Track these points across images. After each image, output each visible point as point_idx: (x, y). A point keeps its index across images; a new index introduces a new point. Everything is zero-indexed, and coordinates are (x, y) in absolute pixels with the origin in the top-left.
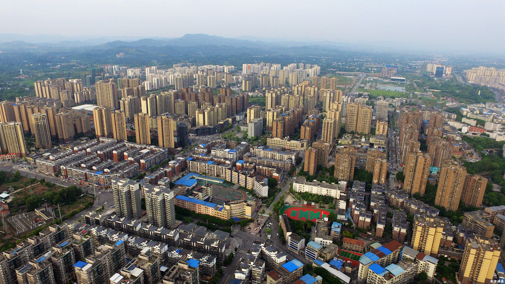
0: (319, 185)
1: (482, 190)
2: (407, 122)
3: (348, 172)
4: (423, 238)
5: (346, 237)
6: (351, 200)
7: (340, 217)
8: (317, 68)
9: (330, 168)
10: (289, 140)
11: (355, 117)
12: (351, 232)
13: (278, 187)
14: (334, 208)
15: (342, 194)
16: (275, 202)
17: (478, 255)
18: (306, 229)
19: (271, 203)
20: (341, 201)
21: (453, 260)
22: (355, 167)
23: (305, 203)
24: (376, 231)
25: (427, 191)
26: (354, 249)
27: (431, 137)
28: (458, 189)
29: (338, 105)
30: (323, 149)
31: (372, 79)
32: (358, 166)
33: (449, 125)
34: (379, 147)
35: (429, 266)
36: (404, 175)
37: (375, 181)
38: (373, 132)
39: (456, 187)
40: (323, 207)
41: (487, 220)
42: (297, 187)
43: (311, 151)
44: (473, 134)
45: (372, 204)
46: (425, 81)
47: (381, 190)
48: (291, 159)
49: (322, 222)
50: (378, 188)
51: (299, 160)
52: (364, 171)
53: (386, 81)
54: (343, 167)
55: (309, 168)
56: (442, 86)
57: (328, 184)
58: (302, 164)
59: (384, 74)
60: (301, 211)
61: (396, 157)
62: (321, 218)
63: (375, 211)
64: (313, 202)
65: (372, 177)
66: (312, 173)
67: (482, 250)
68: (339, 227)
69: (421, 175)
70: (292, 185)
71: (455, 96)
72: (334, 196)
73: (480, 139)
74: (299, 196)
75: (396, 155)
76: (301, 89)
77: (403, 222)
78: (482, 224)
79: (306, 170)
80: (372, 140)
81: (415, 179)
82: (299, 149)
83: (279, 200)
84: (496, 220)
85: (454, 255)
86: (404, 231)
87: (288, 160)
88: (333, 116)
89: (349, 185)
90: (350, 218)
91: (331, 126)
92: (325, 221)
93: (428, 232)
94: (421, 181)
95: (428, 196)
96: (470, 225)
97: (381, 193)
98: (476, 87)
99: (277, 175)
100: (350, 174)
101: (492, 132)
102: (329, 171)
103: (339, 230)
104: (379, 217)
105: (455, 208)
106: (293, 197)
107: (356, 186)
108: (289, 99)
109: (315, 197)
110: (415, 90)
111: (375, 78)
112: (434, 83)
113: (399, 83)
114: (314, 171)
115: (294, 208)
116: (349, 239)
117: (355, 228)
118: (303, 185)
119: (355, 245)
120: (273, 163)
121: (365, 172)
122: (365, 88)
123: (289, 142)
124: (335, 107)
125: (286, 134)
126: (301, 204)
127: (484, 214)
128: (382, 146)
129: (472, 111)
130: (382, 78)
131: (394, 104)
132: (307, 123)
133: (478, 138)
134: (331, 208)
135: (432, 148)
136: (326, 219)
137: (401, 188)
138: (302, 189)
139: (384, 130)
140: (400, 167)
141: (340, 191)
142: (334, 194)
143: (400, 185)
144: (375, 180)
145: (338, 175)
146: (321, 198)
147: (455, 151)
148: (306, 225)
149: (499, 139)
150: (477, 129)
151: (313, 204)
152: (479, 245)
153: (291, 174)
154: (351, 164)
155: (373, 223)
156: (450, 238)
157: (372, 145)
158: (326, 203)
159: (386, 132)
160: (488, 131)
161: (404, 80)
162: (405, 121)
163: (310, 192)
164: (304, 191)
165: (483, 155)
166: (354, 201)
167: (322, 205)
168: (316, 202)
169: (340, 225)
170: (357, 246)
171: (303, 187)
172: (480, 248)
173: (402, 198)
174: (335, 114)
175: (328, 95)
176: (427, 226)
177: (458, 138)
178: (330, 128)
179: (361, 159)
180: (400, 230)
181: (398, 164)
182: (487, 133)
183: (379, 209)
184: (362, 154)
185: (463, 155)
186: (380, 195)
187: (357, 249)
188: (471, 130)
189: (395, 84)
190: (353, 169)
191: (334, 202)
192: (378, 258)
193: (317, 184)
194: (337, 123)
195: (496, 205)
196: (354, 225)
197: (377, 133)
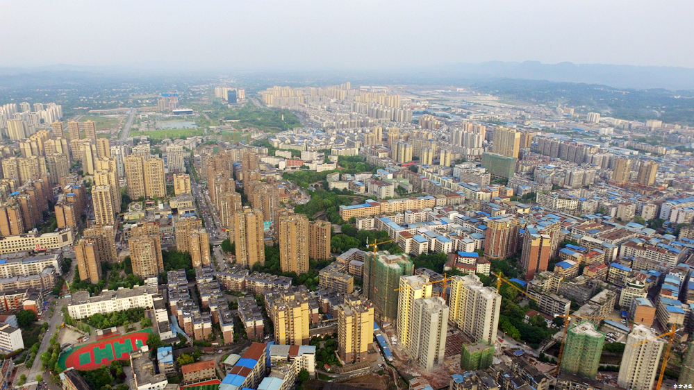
0: (113, 296)
1: (327, 237)
2: (215, 170)
3: (154, 262)
4: (289, 325)
5: (184, 364)
6: (173, 303)
7: (164, 336)
8: (55, 108)
9: (123, 263)
10: (38, 235)
11: (140, 176)
12: (188, 354)
13: (41, 322)
14: (149, 324)
15: (156, 299)
16: (43, 352)
17: (354, 321)
18: (116, 378)
19: (34, 357)
20: (158, 311)
21: (327, 338)
22: (162, 251)
23: (100, 333)
24: (222, 338)
25: (267, 258)
26: (202, 377)
27: (249, 182)
28: (304, 244)
29: (109, 163)
30: (105, 236)
31: (147, 116)
32: (166, 248)
33: (264, 163)
34: (186, 212)
35: (307, 358)
36: (232, 242)
37: (197, 263)
38: (170, 191)
39: (301, 243)
40: (132, 329)
41: (344, 272)
42: (77, 311)
43: (85, 245)
44: (292, 168)
45: (205, 299)
46: (217, 111)
47: (210, 274)
48: (52, 266)
49: (139, 355)
50: (206, 272)
51: (66, 265)
52: (176, 252)
53: (167, 116)
54: (145, 257)
55: (88, 273)
56: (240, 114)
57: (128, 290)
58: (73, 269)
59: (162, 106)
60: (96, 349)
61: (213, 220)
62: (136, 349)
63: (213, 308)
64: (113, 326)
65: (190, 258)
66: (95, 279)
67: (357, 314)
68: (169, 353)
69: (255, 238)
70: (65, 310)
71: (259, 125)
72: (143, 305)
73: (301, 174)
74: (86, 325)
75: (212, 217)
76: (37, 144)
77: (255, 311)
78: (341, 279)
79: (83, 277)
80: (173, 204)
81: (250, 246)
82: (61, 244)
83: (48, 345)
84: (352, 269)
85: (326, 330)
86: (260, 323)
87: (45, 271)
88: (106, 181)
89: (163, 280)
90: (180, 331)
91: (106, 198)
92: (144, 353)
93: (292, 315)
94: (258, 246)
95: (271, 264)
96: (328, 284)
97: (211, 279)
98: (278, 111)
99: (33, 302)
100: (158, 263)
101: (310, 162)
102: (122, 268)
103: (170, 358)
104: (222, 316)
105: (306, 268)
106: (75, 331)
107: (172, 280)
108: (18, 166)
109: (114, 317)
110: (208, 123)
111: (151, 113)
112: (229, 112)
113: (186, 117)
114: (99, 274)
115: (83, 350)
116: (190, 366)
117: (192, 344)
118: (86, 305)
119: (202, 371)
120: (18, 283)
121: (179, 254)
122: (140, 130)
123: (38, 239)
124: (106, 166)
125: (29, 226)
126: (93, 336)
127: (339, 266)
128: (189, 210)
129: (283, 140)
130: (161, 112)
131: (187, 147)
132: (63, 200)
133: (300, 173)
134: (146, 326)
135: (256, 198)
136: (145, 349)
137: (234, 262)
138: (87, 312)
139: (186, 187)
140: (222, 233)
141: (151, 295)
142: (142, 302)
143: (230, 259)
144: (197, 261)
145: (139, 270)
146: (124, 316)
147: (281, 195)
148: (113, 372)
149: (320, 169)
150: (295, 161)
151: (114, 329)
152: (353, 309)
153: (58, 291)
154: (156, 249)
155: (216, 327)
156: (316, 311)
157: (175, 211)
158: (135, 321)
159: (189, 188)
160: (306, 162)
161: (191, 112)
162: (211, 168)
163: (102, 313)
164: (92, 314)
165: (310, 193)
166: (178, 303)
167: (130, 327)
168: (117, 325)
169: (170, 349)
170: (206, 371)
171: (87, 308)
172: (354, 312)
173: (241, 276)
174: (108, 177)
175: (88, 148)
176: (289, 308)
177: (278, 178)
178: (107, 200)
179: (166, 236)
180: (255, 324)
181: (219, 230)
182: (307, 165)
183: (216, 303)
184: (166, 228)
185: (291, 197)
186: (211, 282)
187: (206, 375)
188: (288, 164)
189: (181, 118)
190: (160, 255)
191: (146, 315)
192: (243, 378)
193: (110, 295)
194: (115, 190)
195: (345, 249)
196: (189, 340)
197: (177, 192)
